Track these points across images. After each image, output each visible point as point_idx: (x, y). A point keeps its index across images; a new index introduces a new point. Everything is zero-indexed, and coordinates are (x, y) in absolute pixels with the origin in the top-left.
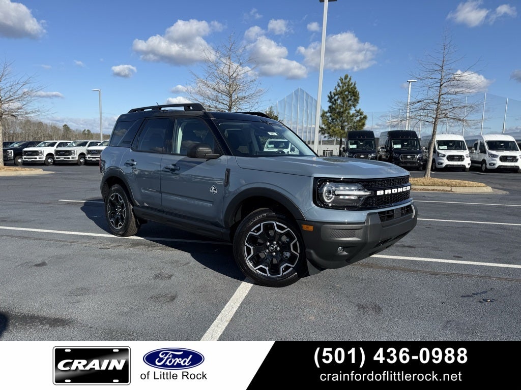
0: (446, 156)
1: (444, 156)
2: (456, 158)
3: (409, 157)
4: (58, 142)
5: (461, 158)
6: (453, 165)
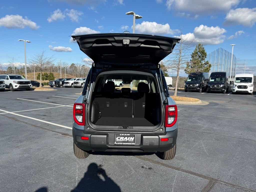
0: (237, 86)
1: (236, 86)
2: (242, 87)
3: (215, 86)
4: (77, 79)
5: (245, 87)
6: (241, 91)
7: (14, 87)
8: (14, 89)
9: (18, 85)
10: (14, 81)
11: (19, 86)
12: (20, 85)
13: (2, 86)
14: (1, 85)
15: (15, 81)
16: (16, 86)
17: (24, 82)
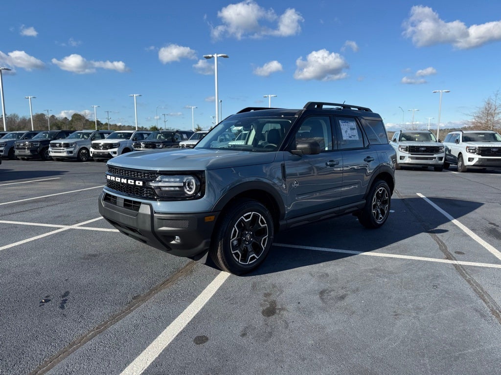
7: (467, 163)
8: (466, 166)
9: (477, 157)
10: (467, 147)
11: (477, 159)
12: (480, 157)
13: (435, 158)
14: (435, 156)
15: (471, 145)
16: (470, 160)
17: (494, 150)
